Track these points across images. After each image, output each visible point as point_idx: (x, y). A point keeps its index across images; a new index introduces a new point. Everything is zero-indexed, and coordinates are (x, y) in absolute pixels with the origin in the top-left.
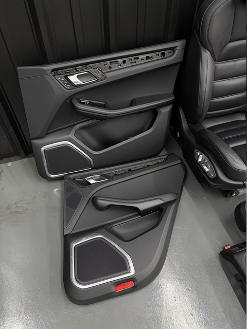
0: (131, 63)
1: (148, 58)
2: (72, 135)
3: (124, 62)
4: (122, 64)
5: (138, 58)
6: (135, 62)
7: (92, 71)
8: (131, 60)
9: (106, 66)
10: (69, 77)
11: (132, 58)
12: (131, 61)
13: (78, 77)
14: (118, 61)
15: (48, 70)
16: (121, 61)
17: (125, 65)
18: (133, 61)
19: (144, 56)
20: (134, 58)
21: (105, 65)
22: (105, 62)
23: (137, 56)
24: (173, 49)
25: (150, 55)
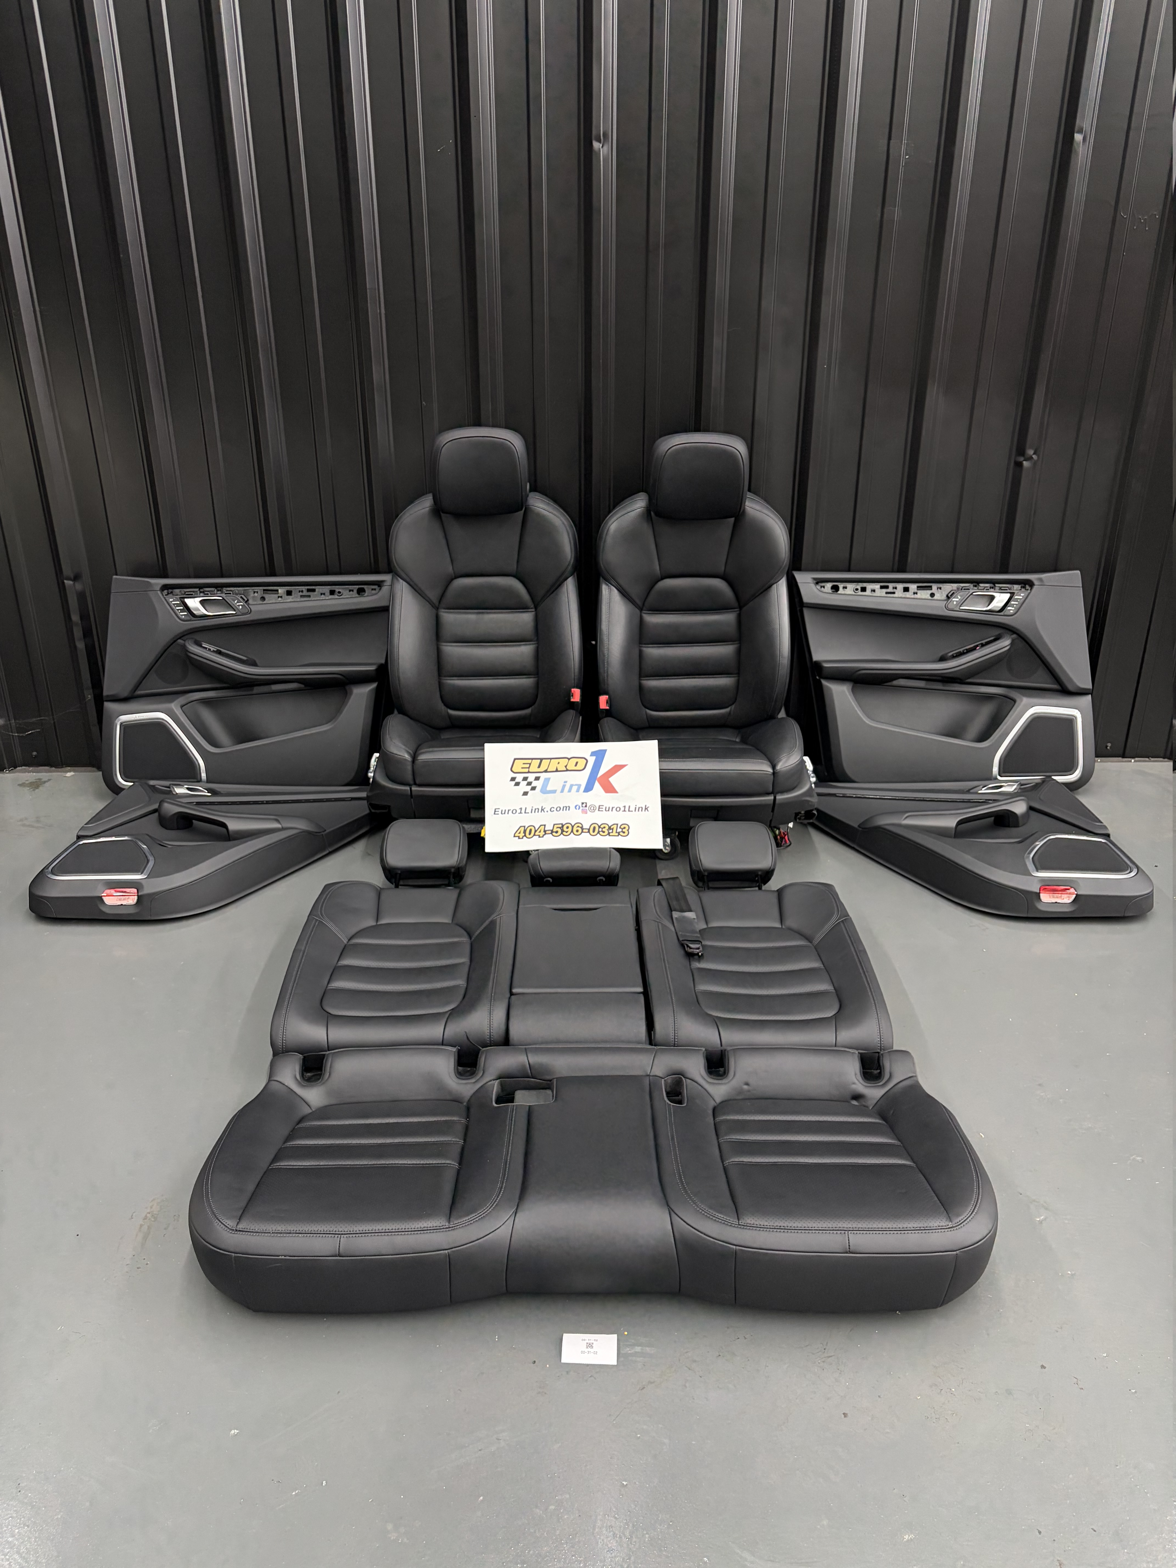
0: (301, 596)
1: (332, 592)
2: (175, 706)
3: (289, 593)
4: (285, 596)
5: (314, 590)
6: (309, 596)
7: (229, 599)
8: (302, 591)
9: (256, 594)
10: (187, 601)
11: (304, 588)
12: (301, 594)
13: (202, 602)
14: (277, 591)
15: (157, 584)
16: (282, 591)
17: (290, 599)
18: (305, 593)
19: (327, 589)
20: (309, 590)
21: (254, 592)
22: (256, 589)
23: (313, 587)
24: (379, 584)
25: (337, 588)
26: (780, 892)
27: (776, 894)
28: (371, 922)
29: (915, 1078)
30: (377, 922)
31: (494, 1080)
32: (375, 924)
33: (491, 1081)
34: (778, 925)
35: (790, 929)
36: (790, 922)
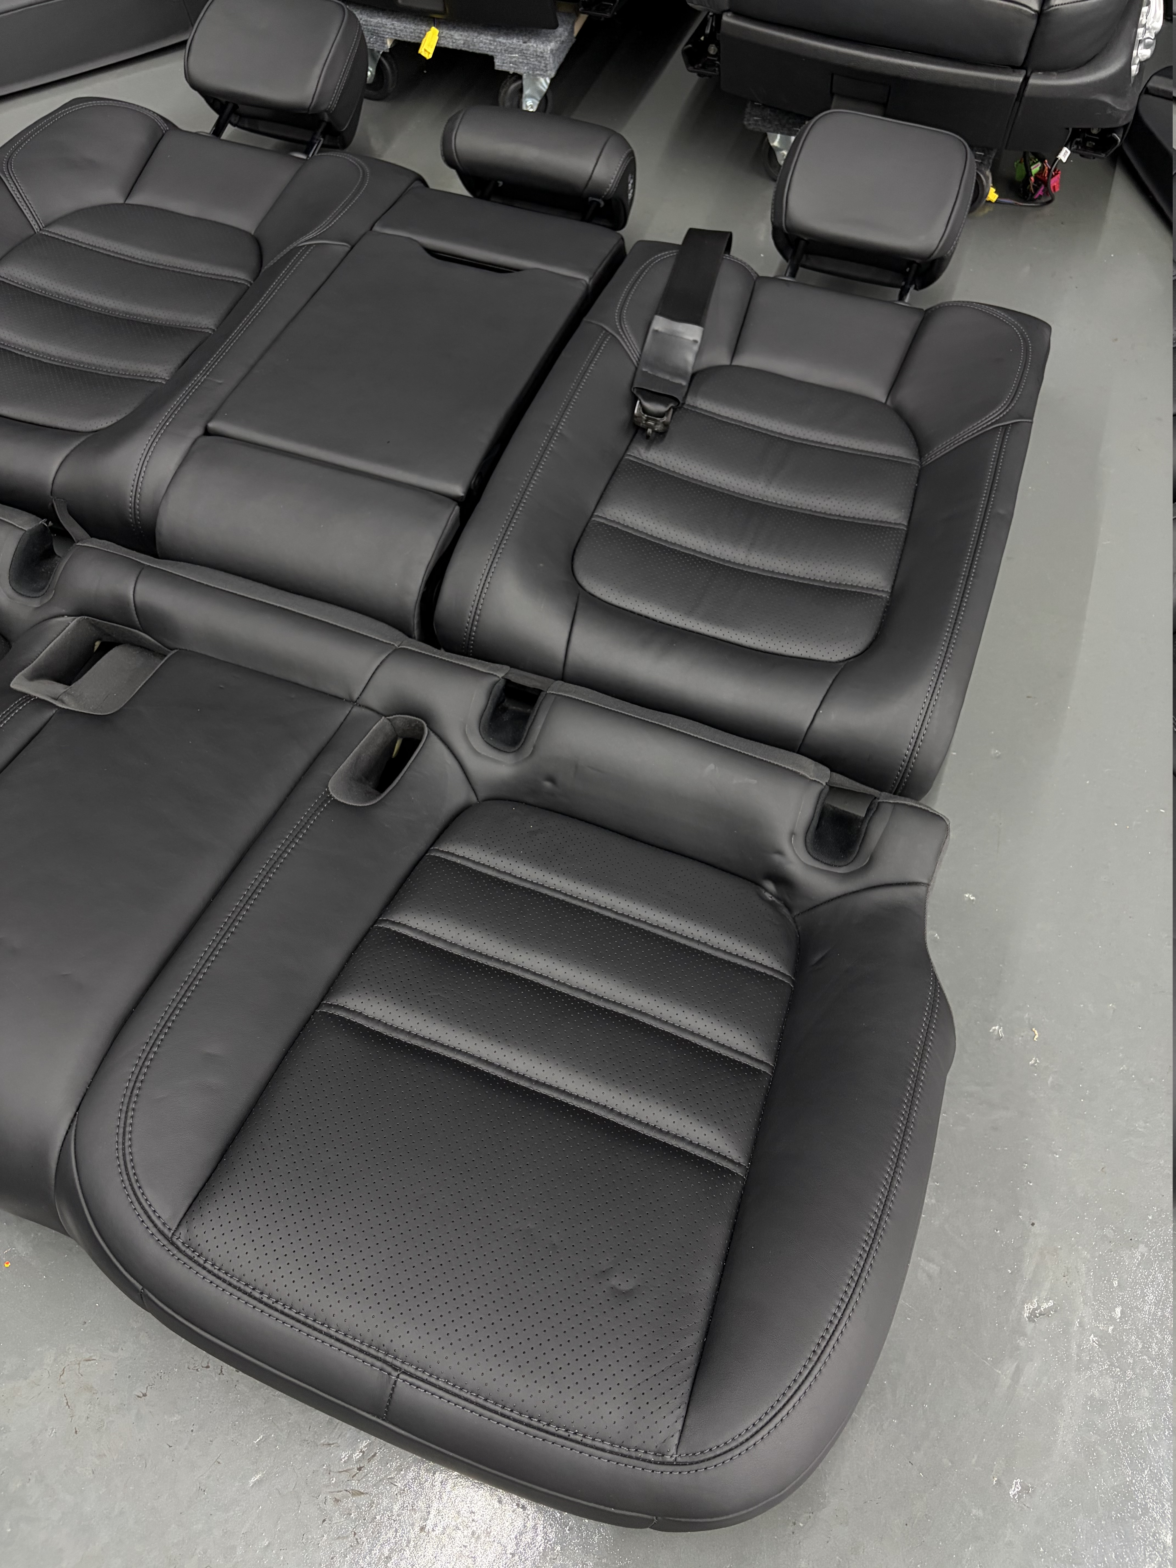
26: (927, 316)
27: (916, 319)
28: (112, 195)
29: (921, 890)
30: (128, 196)
31: (69, 616)
32: (121, 201)
33: (63, 616)
34: (880, 395)
35: (898, 411)
36: (908, 396)
